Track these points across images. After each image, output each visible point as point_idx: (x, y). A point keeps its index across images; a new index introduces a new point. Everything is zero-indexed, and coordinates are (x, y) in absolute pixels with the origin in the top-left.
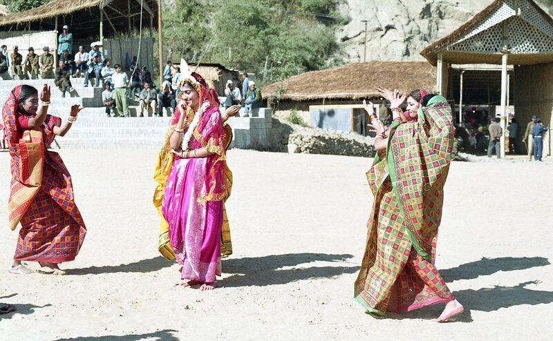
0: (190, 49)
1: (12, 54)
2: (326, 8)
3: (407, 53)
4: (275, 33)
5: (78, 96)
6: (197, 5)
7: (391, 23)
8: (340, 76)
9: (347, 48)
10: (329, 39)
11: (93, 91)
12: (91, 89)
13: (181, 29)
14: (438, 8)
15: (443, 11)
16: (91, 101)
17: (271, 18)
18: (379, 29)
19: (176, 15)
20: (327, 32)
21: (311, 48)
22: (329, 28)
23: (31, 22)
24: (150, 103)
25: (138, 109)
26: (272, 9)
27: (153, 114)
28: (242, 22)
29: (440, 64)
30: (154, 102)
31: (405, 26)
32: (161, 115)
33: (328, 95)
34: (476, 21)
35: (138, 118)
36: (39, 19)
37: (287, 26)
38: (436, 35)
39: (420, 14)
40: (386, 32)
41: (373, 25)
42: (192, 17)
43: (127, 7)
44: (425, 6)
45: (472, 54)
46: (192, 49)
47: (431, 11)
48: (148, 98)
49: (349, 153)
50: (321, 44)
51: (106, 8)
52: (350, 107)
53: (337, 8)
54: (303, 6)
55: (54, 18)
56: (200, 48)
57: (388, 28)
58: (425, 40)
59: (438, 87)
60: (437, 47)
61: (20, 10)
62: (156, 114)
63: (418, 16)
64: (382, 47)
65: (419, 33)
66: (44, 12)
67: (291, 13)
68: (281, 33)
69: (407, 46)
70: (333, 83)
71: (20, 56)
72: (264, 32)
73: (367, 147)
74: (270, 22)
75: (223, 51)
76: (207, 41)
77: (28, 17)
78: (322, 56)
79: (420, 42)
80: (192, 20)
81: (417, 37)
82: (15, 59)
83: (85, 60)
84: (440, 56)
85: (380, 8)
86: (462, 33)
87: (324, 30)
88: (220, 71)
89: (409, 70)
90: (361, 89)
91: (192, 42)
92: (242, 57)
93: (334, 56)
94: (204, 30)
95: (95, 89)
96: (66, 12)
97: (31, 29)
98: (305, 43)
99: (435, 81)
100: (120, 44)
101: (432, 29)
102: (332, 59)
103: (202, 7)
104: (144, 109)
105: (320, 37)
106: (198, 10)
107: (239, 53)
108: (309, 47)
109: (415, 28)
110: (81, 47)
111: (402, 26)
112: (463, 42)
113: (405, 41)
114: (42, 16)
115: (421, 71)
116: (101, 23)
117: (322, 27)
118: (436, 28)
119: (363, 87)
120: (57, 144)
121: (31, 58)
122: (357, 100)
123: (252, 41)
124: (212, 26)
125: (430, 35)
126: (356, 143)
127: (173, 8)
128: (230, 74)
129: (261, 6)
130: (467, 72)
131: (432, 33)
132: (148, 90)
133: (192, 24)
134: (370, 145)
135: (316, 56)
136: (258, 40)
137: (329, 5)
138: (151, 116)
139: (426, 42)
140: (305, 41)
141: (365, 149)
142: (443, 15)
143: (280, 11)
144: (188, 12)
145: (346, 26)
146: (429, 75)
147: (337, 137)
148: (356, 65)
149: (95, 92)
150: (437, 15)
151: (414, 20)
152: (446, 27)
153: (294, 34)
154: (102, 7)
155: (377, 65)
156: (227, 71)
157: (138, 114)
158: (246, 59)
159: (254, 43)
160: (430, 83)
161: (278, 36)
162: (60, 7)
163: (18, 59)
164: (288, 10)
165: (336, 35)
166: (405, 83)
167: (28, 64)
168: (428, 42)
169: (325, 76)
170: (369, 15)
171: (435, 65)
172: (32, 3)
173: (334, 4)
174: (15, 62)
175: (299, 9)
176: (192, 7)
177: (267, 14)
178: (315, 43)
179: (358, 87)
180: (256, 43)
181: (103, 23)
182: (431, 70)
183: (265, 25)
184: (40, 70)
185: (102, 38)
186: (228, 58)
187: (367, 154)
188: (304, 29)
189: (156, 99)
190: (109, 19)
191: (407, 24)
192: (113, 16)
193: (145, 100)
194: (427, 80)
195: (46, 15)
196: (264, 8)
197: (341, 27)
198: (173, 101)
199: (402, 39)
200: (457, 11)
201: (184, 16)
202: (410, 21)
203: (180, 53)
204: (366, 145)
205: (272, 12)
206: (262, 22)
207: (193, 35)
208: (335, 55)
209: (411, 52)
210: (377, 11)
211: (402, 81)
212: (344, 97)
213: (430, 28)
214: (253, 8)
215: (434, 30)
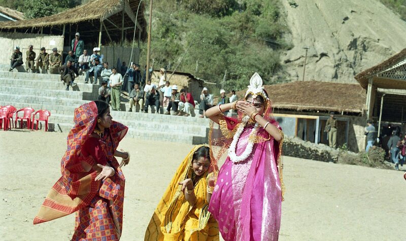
0: (166, 61)
1: (27, 51)
2: (275, 35)
3: (336, 76)
4: (233, 52)
5: (79, 90)
6: (173, 25)
7: (325, 52)
8: (287, 90)
9: (289, 68)
10: (275, 60)
11: (92, 87)
12: (90, 85)
13: (160, 43)
14: (363, 43)
15: (367, 45)
16: (90, 95)
17: (230, 40)
18: (315, 56)
19: (156, 32)
20: (274, 55)
21: (261, 67)
22: (275, 52)
23: (44, 27)
24: (138, 101)
25: (128, 105)
26: (232, 33)
27: (140, 110)
28: (211, 41)
29: (370, 88)
30: (141, 100)
31: (335, 55)
32: (147, 111)
33: (277, 105)
34: (402, 54)
35: (127, 112)
36: (50, 26)
37: (243, 48)
38: (360, 64)
39: (348, 46)
40: (320, 59)
41: (311, 52)
42: (169, 35)
43: (121, 22)
44: (352, 40)
45: (396, 81)
46: (167, 60)
47: (357, 44)
48: (137, 96)
49: (296, 155)
50: (268, 64)
51: (105, 21)
52: (295, 117)
53: (283, 36)
54: (256, 33)
55: (62, 25)
56: (173, 60)
57: (323, 55)
58: (351, 67)
59: (367, 106)
60: (369, 73)
61: (35, 17)
62: (142, 110)
63: (347, 47)
64: (316, 70)
65: (347, 61)
66: (55, 20)
67: (247, 37)
68: (238, 53)
69: (336, 71)
70: (282, 96)
71: (34, 54)
72: (225, 51)
73: (311, 151)
74: (229, 43)
75: (191, 64)
76: (179, 54)
77: (42, 23)
78: (268, 74)
79: (346, 68)
80: (169, 37)
81: (345, 64)
82: (30, 55)
83: (87, 61)
84: (371, 81)
85: (317, 39)
86: (390, 64)
87: (272, 53)
88: (190, 79)
89: (344, 90)
90: (304, 103)
91: (168, 54)
92: (206, 69)
93: (278, 75)
94: (177, 45)
95: (94, 86)
96: (73, 22)
97: (43, 33)
98: (256, 62)
99: (364, 101)
100: (114, 51)
101: (357, 59)
102: (276, 77)
103: (177, 27)
104: (133, 105)
105: (268, 58)
106: (174, 29)
107: (203, 66)
108: (258, 66)
109: (344, 57)
110: (85, 51)
111: (334, 54)
112: (390, 71)
113: (335, 67)
114: (53, 23)
115: (353, 92)
116: (100, 33)
117: (269, 50)
118: (360, 58)
119: (306, 101)
120: (60, 129)
121: (43, 56)
122: (300, 111)
123: (215, 58)
124: (184, 43)
125: (354, 63)
126: (303, 147)
127: (155, 26)
128: (197, 83)
129: (223, 30)
130: (387, 95)
131: (357, 61)
132: (138, 90)
133: (168, 40)
134: (313, 149)
135: (263, 73)
136: (220, 57)
137: (277, 34)
138: (139, 112)
139: (351, 69)
140: (256, 61)
141: (310, 152)
142: (366, 48)
143: (238, 36)
144: (166, 30)
145: (289, 51)
146: (359, 96)
147: (288, 141)
148: (300, 83)
149: (93, 88)
150: (362, 48)
151: (343, 50)
152: (368, 58)
153: (249, 55)
154: (102, 20)
155: (317, 84)
156: (196, 80)
157: (128, 109)
158: (209, 72)
159: (216, 59)
160: (360, 102)
161: (235, 55)
162: (68, 17)
163: (32, 56)
164: (245, 35)
165: (280, 58)
166: (340, 101)
167: (40, 60)
168: (353, 69)
169: (275, 90)
170: (308, 44)
171: (366, 88)
172: (45, 13)
173: (281, 33)
174: (30, 58)
175: (253, 35)
176: (169, 26)
177: (228, 37)
178: (264, 63)
179: (302, 101)
180: (218, 59)
181: (102, 33)
182: (361, 92)
183: (226, 46)
184: (49, 66)
185: (100, 45)
186: (195, 70)
187: (310, 157)
188: (256, 51)
189: (143, 98)
190: (106, 30)
191: (338, 54)
192: (109, 28)
193: (135, 98)
194: (358, 99)
195: (57, 22)
196: (226, 32)
197: (285, 52)
198: (157, 101)
199: (333, 65)
200: (378, 46)
201: (163, 33)
202: (340, 51)
203: (157, 62)
204: (310, 149)
205: (232, 36)
206: (224, 43)
207: (168, 49)
208: (279, 73)
209: (339, 76)
210: (315, 41)
211: (338, 98)
212: (290, 108)
213: (355, 58)
214: (217, 31)
215: (358, 60)
